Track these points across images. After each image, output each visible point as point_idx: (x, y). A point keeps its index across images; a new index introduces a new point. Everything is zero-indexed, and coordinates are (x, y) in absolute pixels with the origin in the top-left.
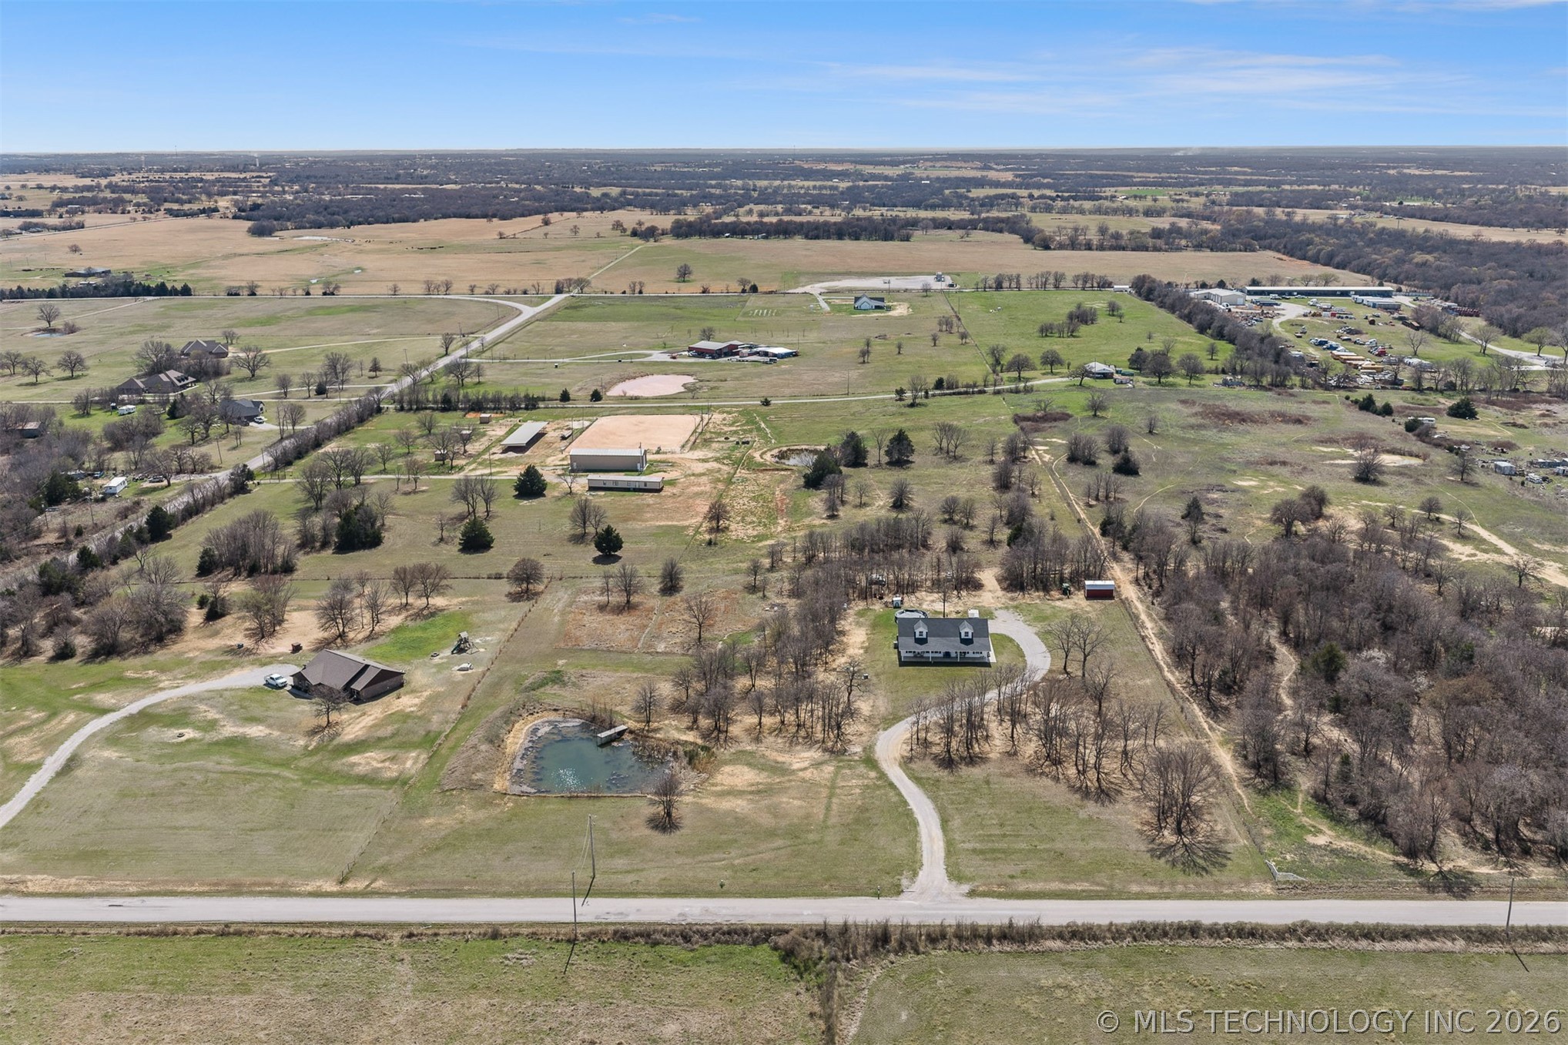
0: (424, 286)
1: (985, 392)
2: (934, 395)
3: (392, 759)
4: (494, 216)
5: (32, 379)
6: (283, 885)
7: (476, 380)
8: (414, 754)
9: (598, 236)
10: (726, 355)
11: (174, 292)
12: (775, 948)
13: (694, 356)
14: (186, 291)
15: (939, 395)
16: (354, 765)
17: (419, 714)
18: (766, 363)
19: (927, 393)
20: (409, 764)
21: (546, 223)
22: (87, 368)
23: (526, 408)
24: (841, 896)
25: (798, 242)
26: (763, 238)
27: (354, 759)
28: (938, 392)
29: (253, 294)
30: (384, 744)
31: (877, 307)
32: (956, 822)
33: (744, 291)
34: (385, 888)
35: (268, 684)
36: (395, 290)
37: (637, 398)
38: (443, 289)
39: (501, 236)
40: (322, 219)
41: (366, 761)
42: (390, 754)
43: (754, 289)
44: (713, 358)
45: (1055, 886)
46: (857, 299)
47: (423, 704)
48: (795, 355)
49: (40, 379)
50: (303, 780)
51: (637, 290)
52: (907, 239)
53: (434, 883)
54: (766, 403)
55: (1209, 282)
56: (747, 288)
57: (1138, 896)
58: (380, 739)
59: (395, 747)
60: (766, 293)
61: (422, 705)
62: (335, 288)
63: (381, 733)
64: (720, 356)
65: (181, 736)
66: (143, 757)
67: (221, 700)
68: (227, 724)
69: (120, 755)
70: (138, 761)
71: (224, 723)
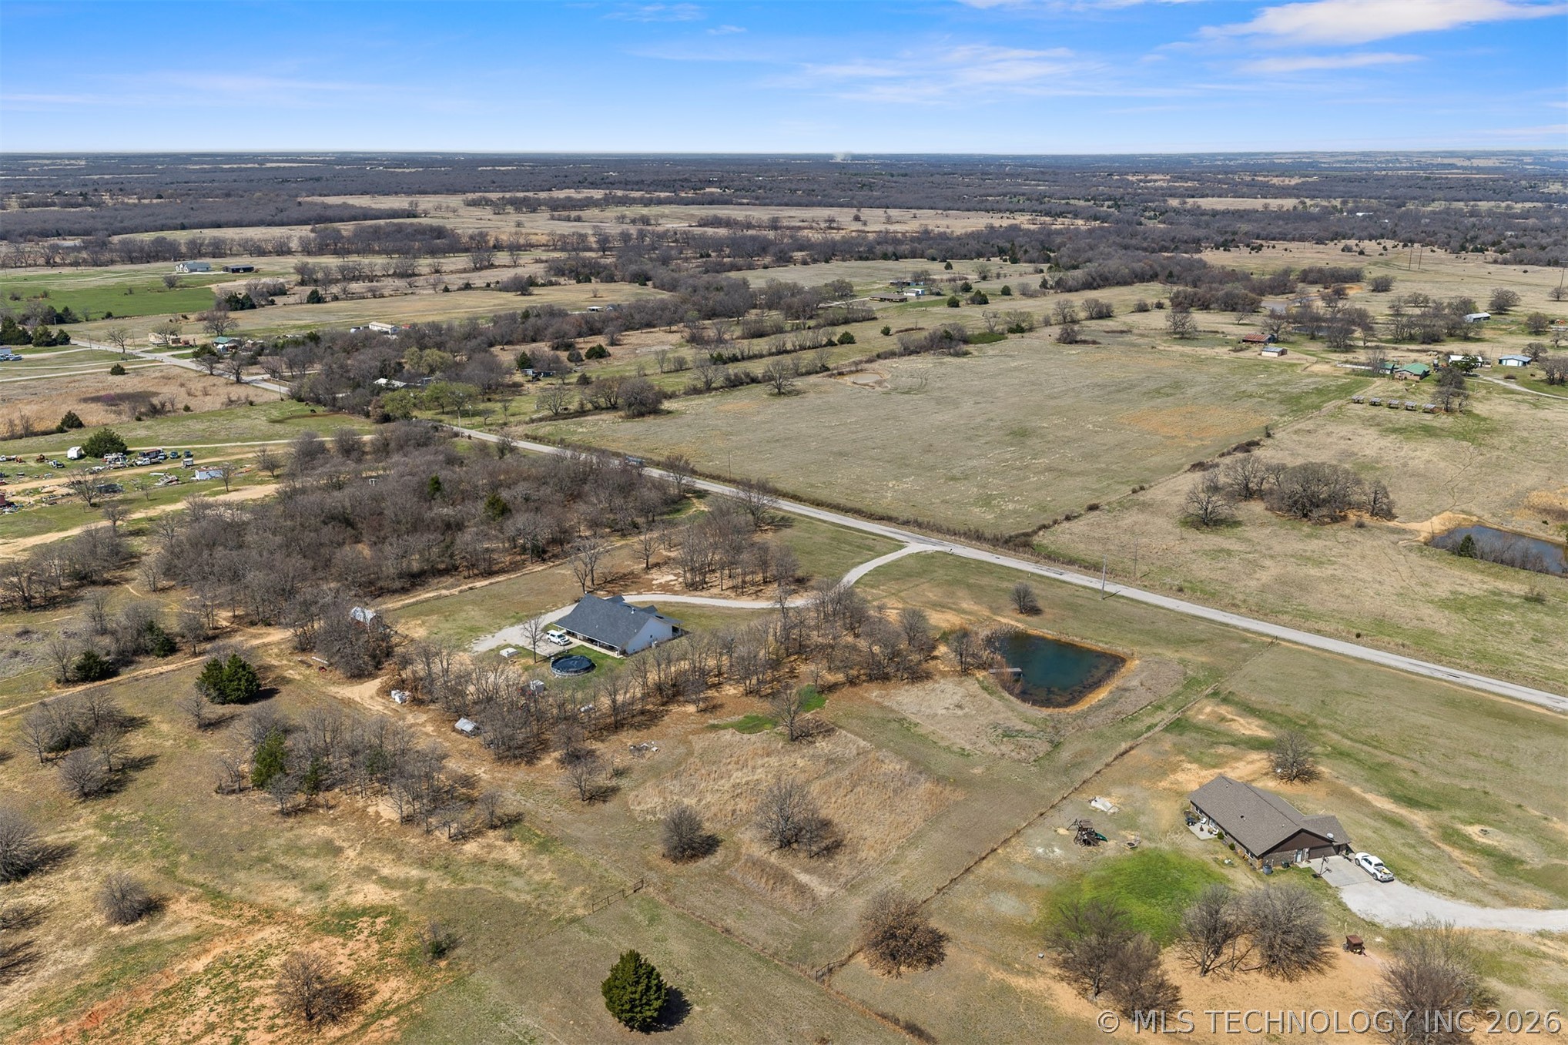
3: (1223, 719)
8: (1201, 717)
16: (1263, 728)
17: (1182, 757)
20: (1208, 709)
27: (1263, 734)
30: (1230, 740)
41: (1249, 727)
42: (1223, 726)
47: (1174, 771)
50: (1316, 727)
58: (1233, 744)
59: (1218, 733)
61: (1175, 768)
63: (1230, 750)
65: (1485, 832)
66: (1518, 812)
67: (1452, 873)
68: (1426, 830)
69: (1551, 824)
70: (1520, 806)
71: (1431, 832)
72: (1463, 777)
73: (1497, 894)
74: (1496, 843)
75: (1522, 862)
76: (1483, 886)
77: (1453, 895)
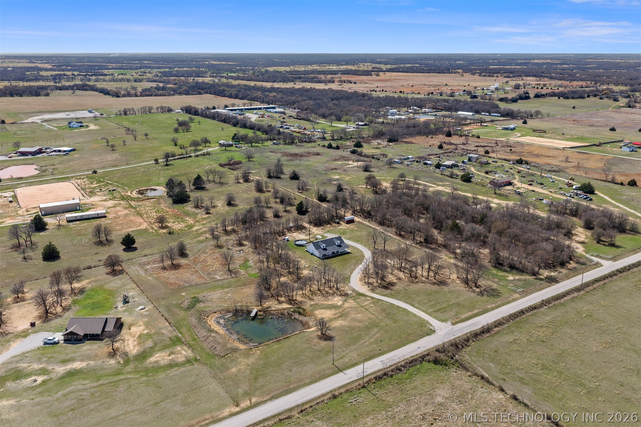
1: (191, 156)
3: (173, 353)
6: (212, 417)
10: (40, 153)
12: (429, 361)
13: (20, 156)
16: (157, 361)
17: (153, 332)
18: (65, 155)
20: (184, 352)
24: (420, 338)
27: (152, 359)
30: (159, 349)
31: (81, 126)
32: (416, 305)
34: (259, 400)
35: (45, 343)
37: (21, 178)
41: (160, 358)
42: (168, 352)
44: (33, 155)
45: (470, 314)
46: (70, 123)
48: (74, 150)
52: (47, 95)
53: (277, 390)
54: (95, 172)
55: (210, 107)
57: (493, 309)
58: (151, 348)
59: (165, 348)
60: (10, 123)
61: (148, 328)
63: (148, 345)
64: (36, 155)
65: (35, 381)
66: (31, 397)
67: (30, 358)
68: (54, 367)
69: (15, 400)
70: (32, 399)
71: (51, 368)
72: (65, 395)
73: (11, 363)
74: (28, 380)
75: (13, 380)
76: (18, 362)
77: (23, 353)
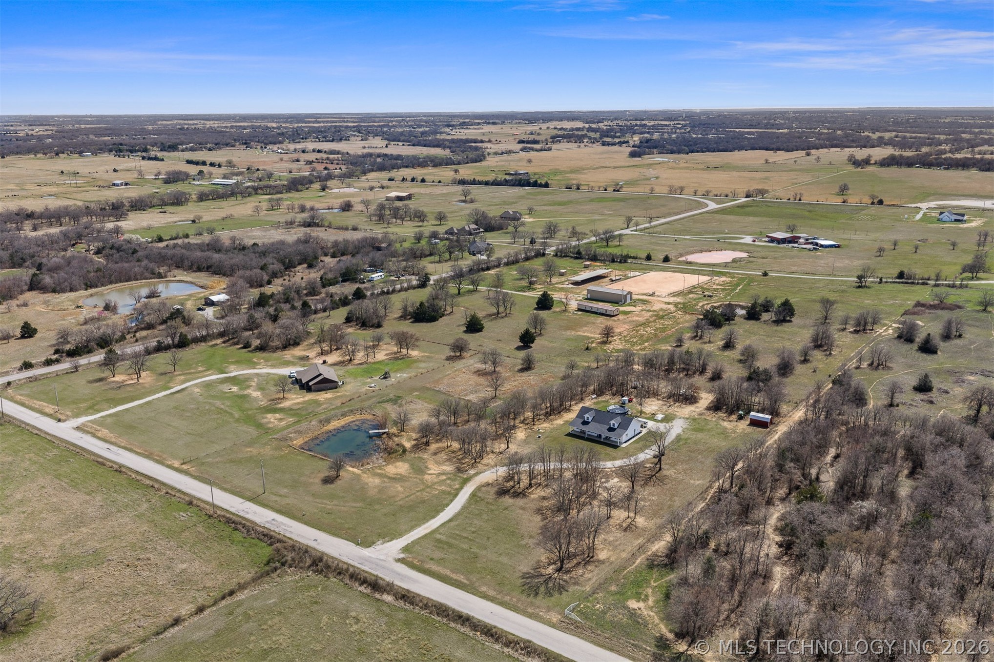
0: (669, 189)
1: (927, 284)
2: (886, 282)
3: (281, 419)
4: (779, 149)
5: (421, 224)
7: (618, 244)
8: (291, 420)
9: (830, 163)
10: (790, 242)
11: (541, 186)
13: (767, 242)
14: (546, 185)
15: (899, 283)
16: (265, 418)
17: (321, 402)
19: (881, 279)
20: (283, 423)
21: (808, 155)
22: (447, 221)
23: (620, 262)
25: (973, 172)
26: (945, 169)
27: (269, 415)
28: (898, 280)
29: (578, 189)
31: (956, 220)
32: (453, 523)
33: (873, 203)
35: (289, 375)
36: (652, 190)
38: (679, 191)
39: (767, 162)
40: (675, 148)
41: (271, 418)
42: (284, 417)
43: (881, 202)
48: (838, 246)
49: (425, 224)
51: (798, 199)
54: (765, 274)
56: (876, 201)
60: (889, 206)
61: (329, 399)
62: (620, 188)
63: (295, 407)
64: (783, 243)
